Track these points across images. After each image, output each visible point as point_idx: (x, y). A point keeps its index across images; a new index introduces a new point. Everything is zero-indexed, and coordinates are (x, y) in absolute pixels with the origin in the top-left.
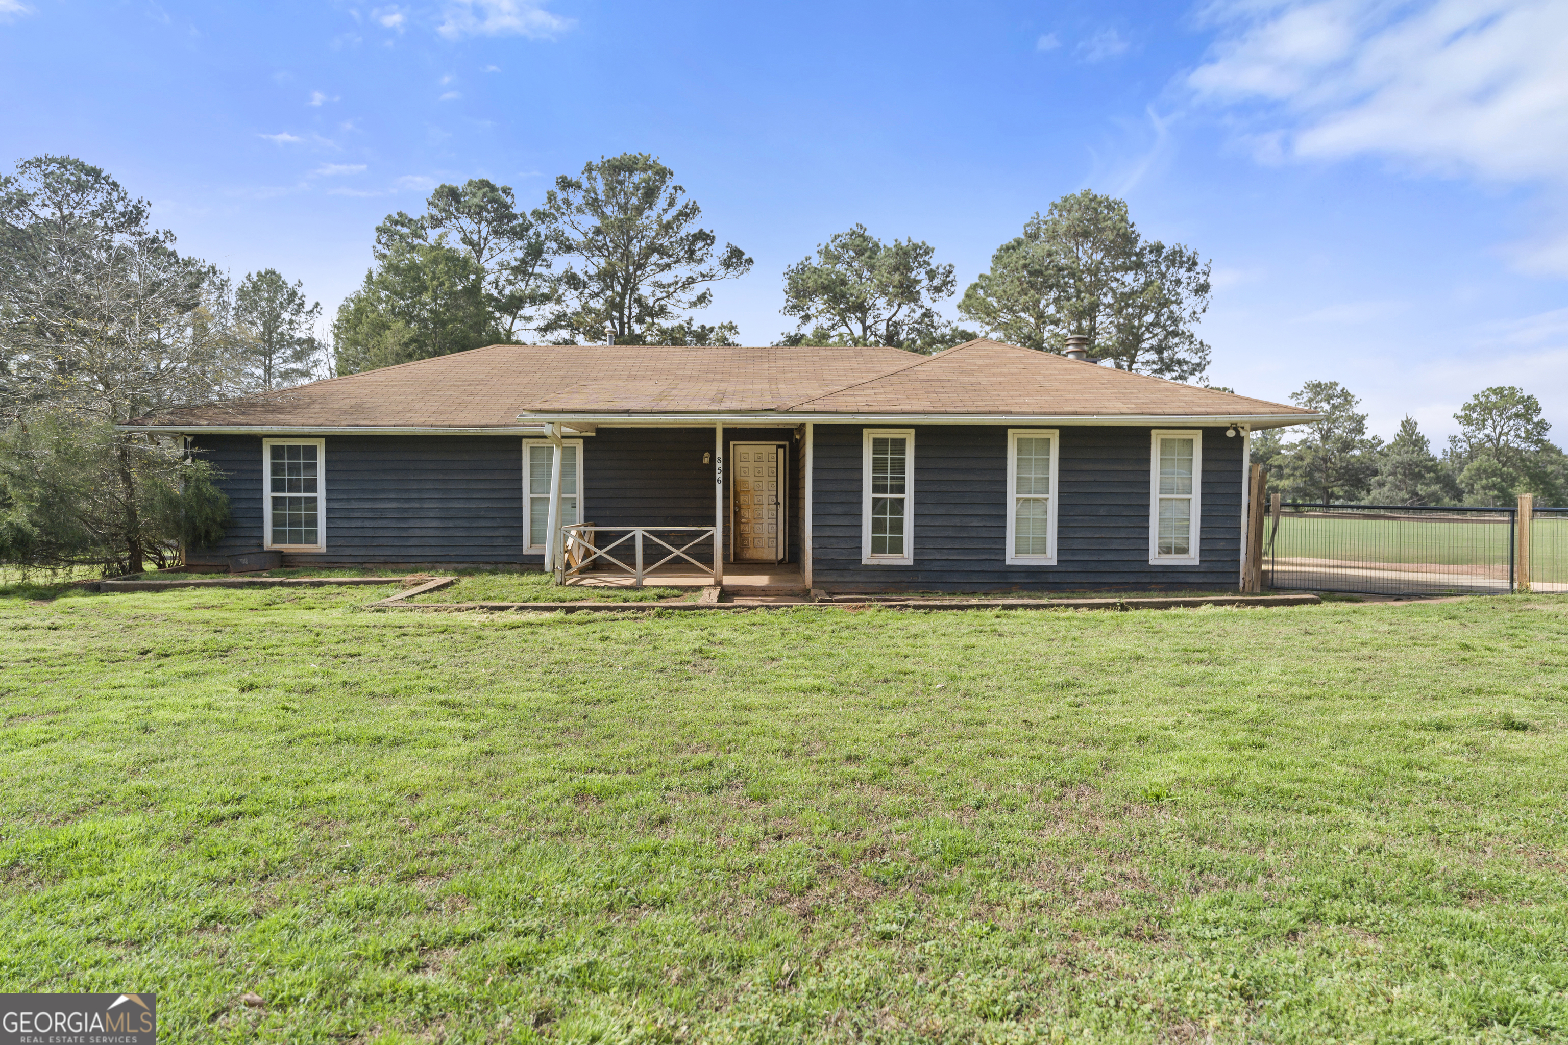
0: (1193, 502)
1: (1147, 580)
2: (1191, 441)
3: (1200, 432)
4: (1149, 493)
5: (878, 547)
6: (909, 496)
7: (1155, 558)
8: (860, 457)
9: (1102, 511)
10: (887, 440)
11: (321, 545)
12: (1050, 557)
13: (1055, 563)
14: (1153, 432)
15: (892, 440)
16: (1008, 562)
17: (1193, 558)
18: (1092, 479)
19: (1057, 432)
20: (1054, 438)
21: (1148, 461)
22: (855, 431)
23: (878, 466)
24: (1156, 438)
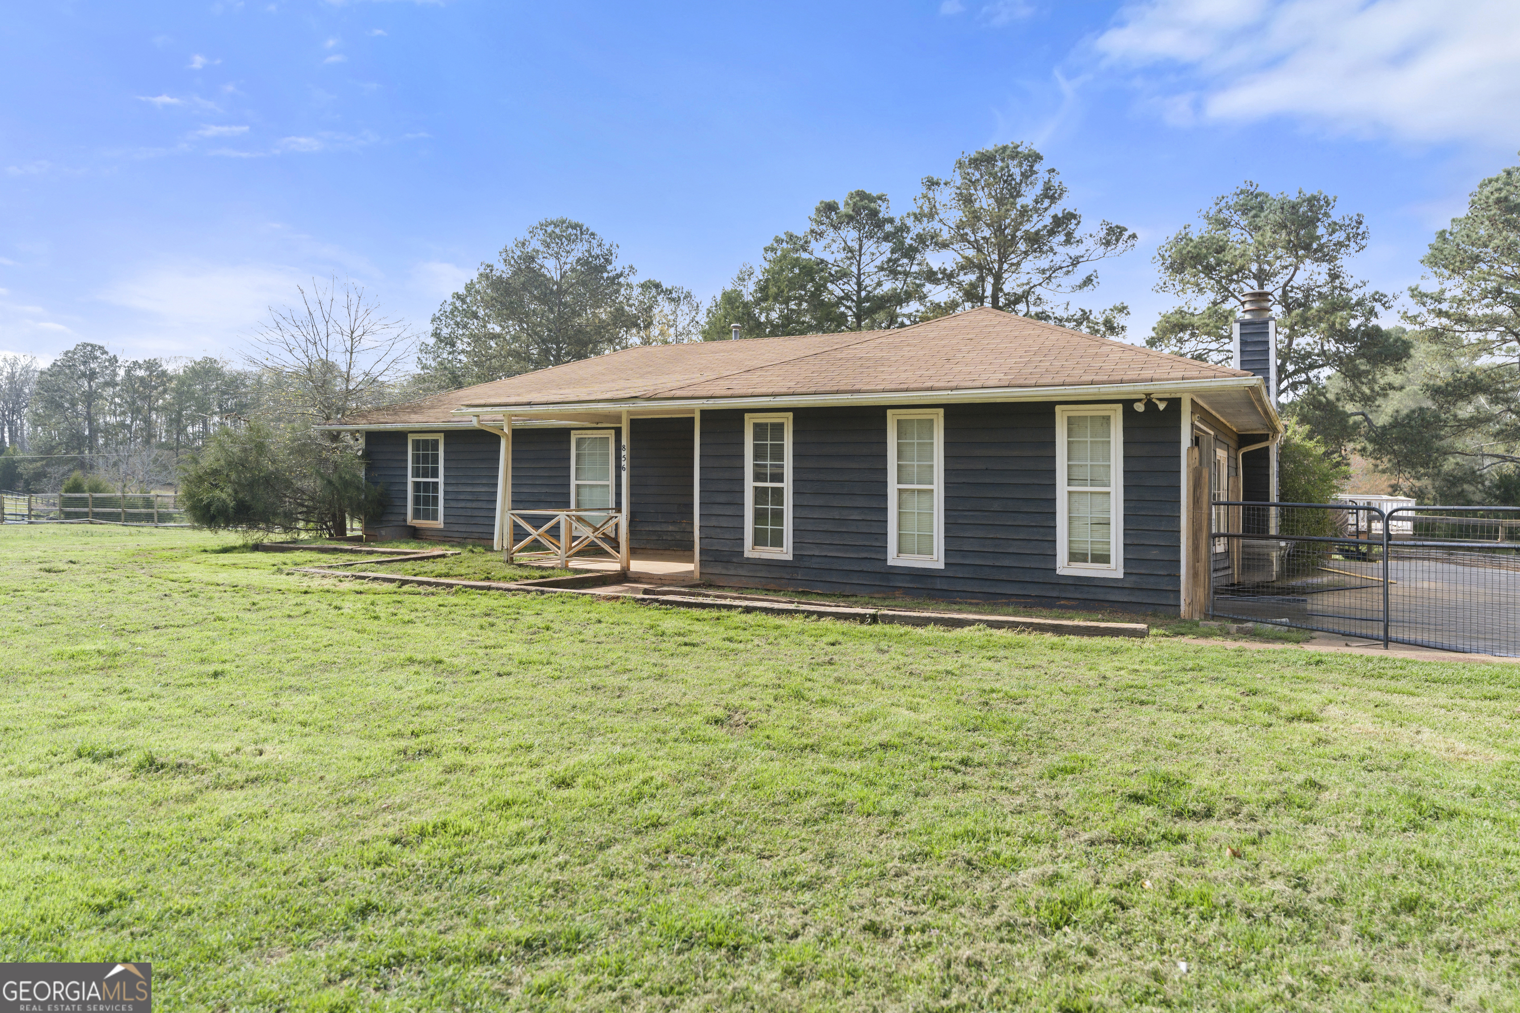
0: (1113, 495)
1: (1055, 594)
2: (1107, 419)
3: (1120, 406)
4: (1055, 485)
5: (760, 539)
6: (787, 485)
7: (1064, 567)
8: (742, 444)
9: (996, 506)
10: (767, 424)
11: (439, 523)
12: (936, 560)
13: (943, 567)
14: (1058, 408)
15: (772, 424)
16: (890, 562)
17: (1115, 569)
18: (984, 467)
19: (941, 411)
20: (938, 418)
21: (1053, 444)
22: (734, 418)
23: (759, 453)
24: (1061, 416)
